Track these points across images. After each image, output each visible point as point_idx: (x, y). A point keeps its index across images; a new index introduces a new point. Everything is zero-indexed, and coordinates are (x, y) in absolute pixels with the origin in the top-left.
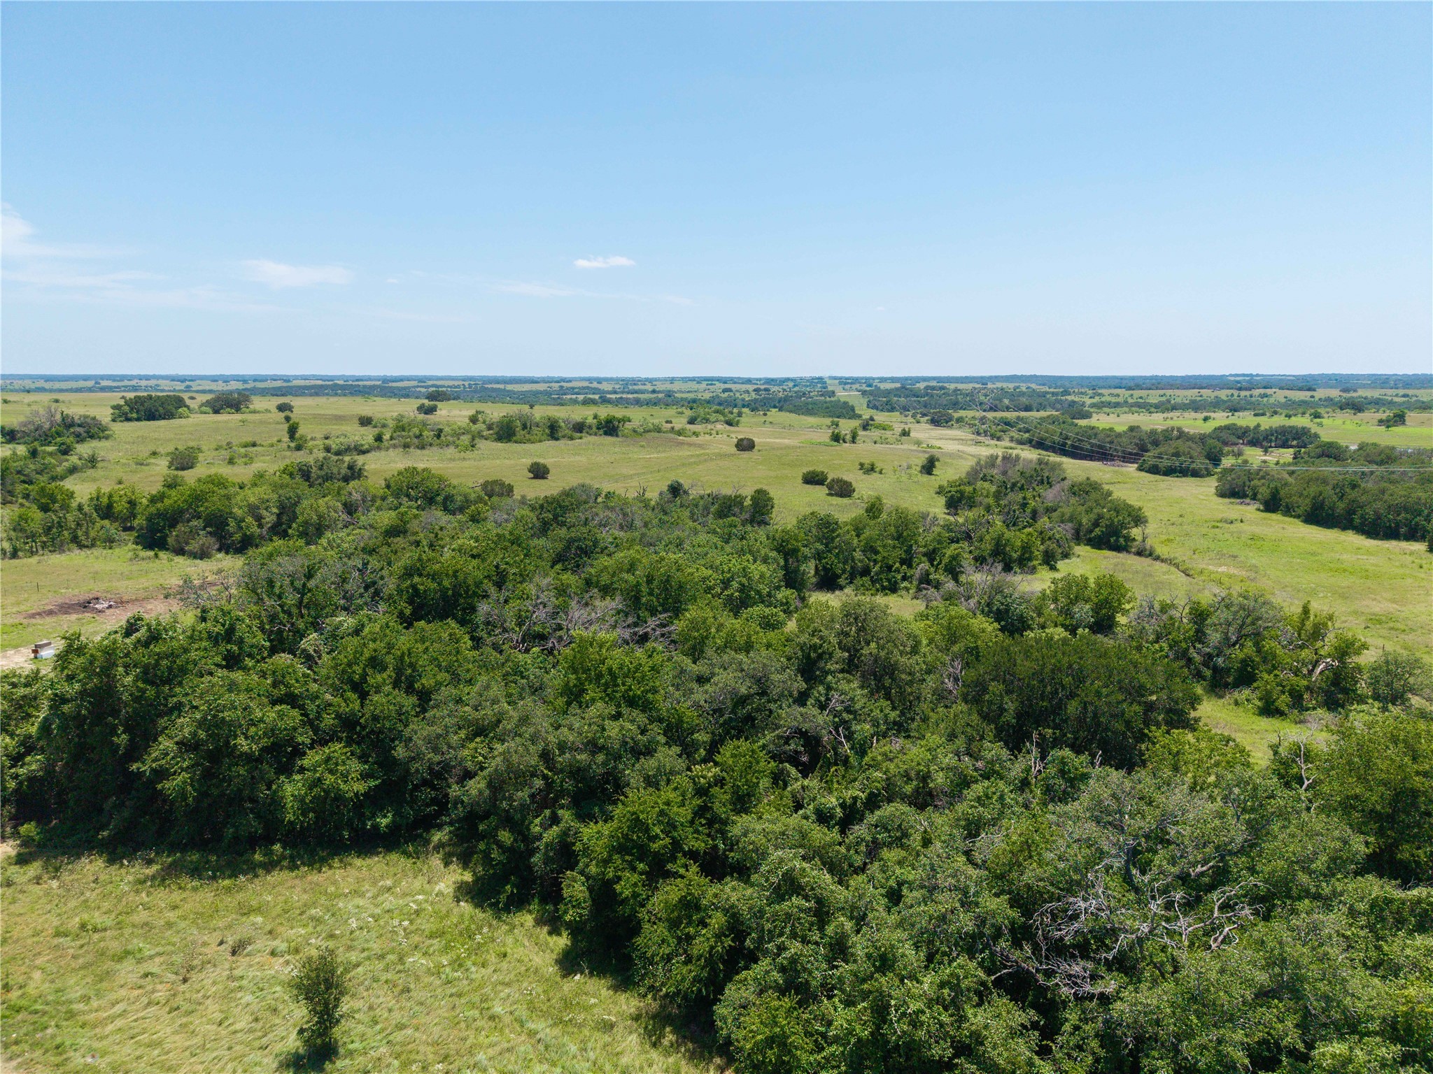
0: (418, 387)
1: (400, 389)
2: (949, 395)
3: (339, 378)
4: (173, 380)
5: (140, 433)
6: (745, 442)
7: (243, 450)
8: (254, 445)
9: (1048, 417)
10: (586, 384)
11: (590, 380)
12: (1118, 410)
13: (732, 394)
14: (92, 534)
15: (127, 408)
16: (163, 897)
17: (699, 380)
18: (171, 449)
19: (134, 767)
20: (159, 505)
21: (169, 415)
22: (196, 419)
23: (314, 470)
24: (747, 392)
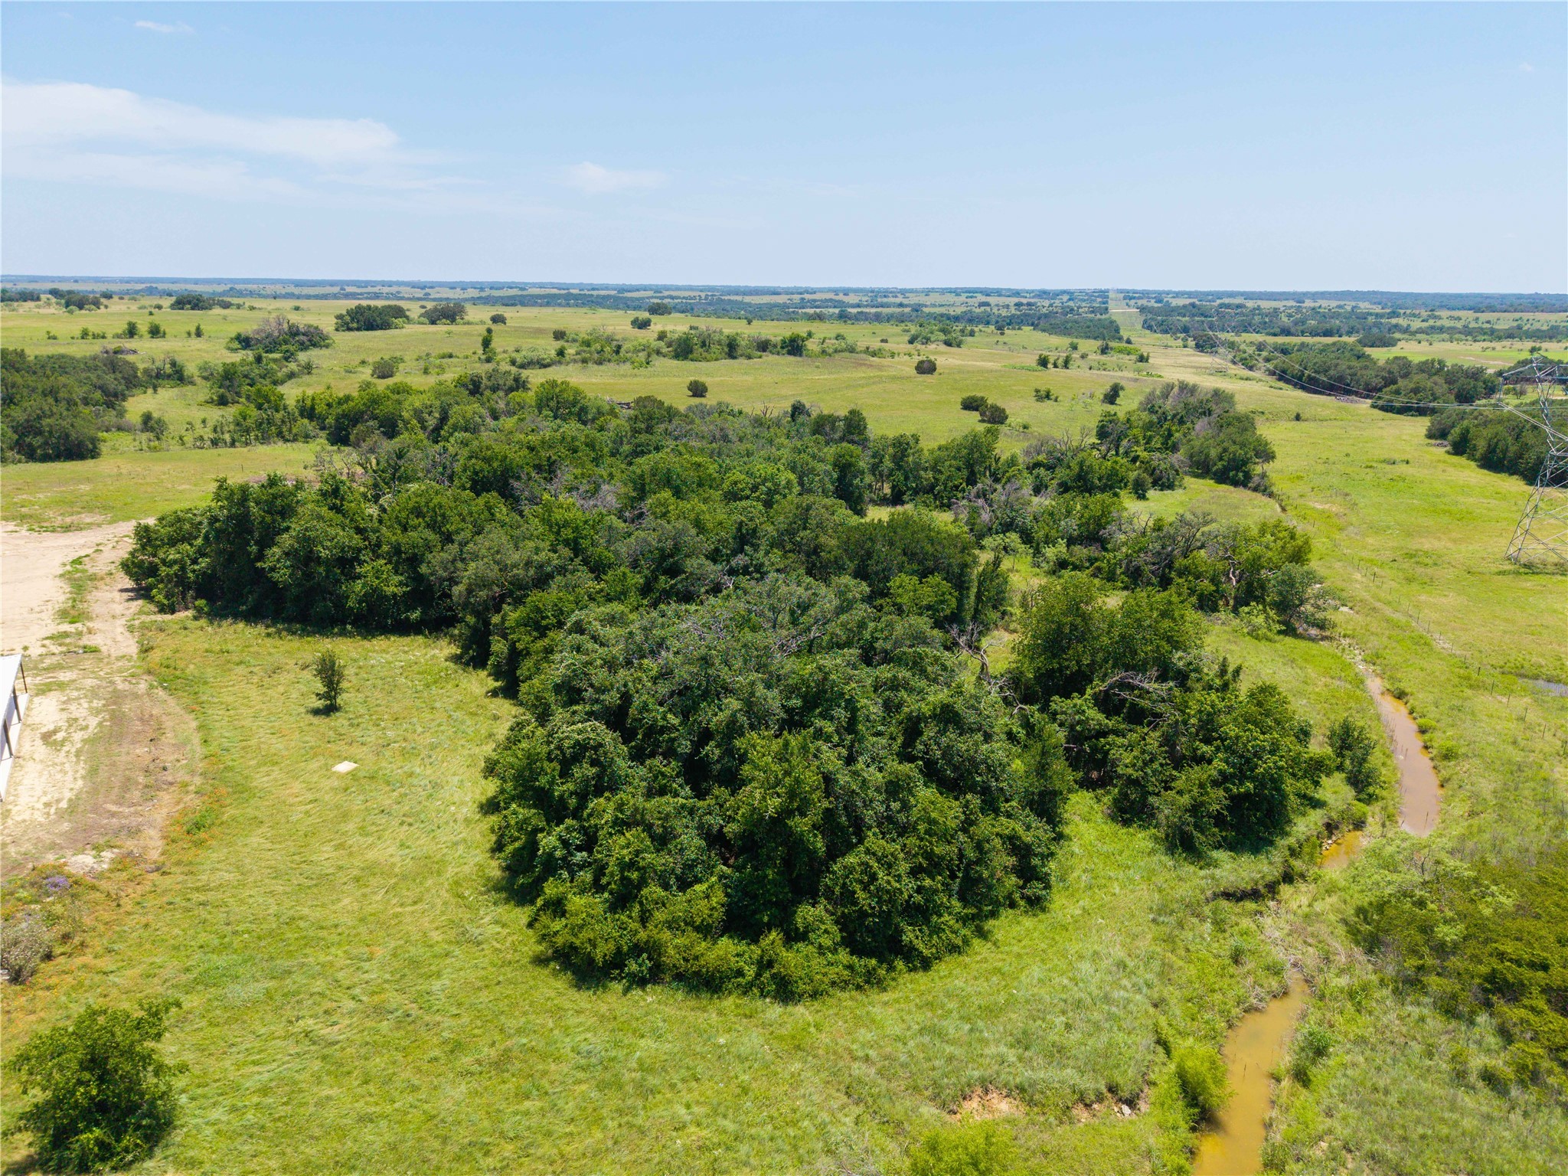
0: (653, 297)
1: (632, 299)
3: (574, 286)
5: (356, 343)
6: (925, 365)
7: (438, 362)
8: (451, 356)
9: (1334, 344)
11: (836, 291)
12: (1435, 336)
13: (988, 309)
14: (294, 431)
15: (348, 318)
16: (269, 642)
17: (956, 292)
18: (378, 359)
19: (259, 565)
20: (345, 406)
21: (385, 326)
22: (409, 329)
23: (485, 381)
24: (1007, 307)
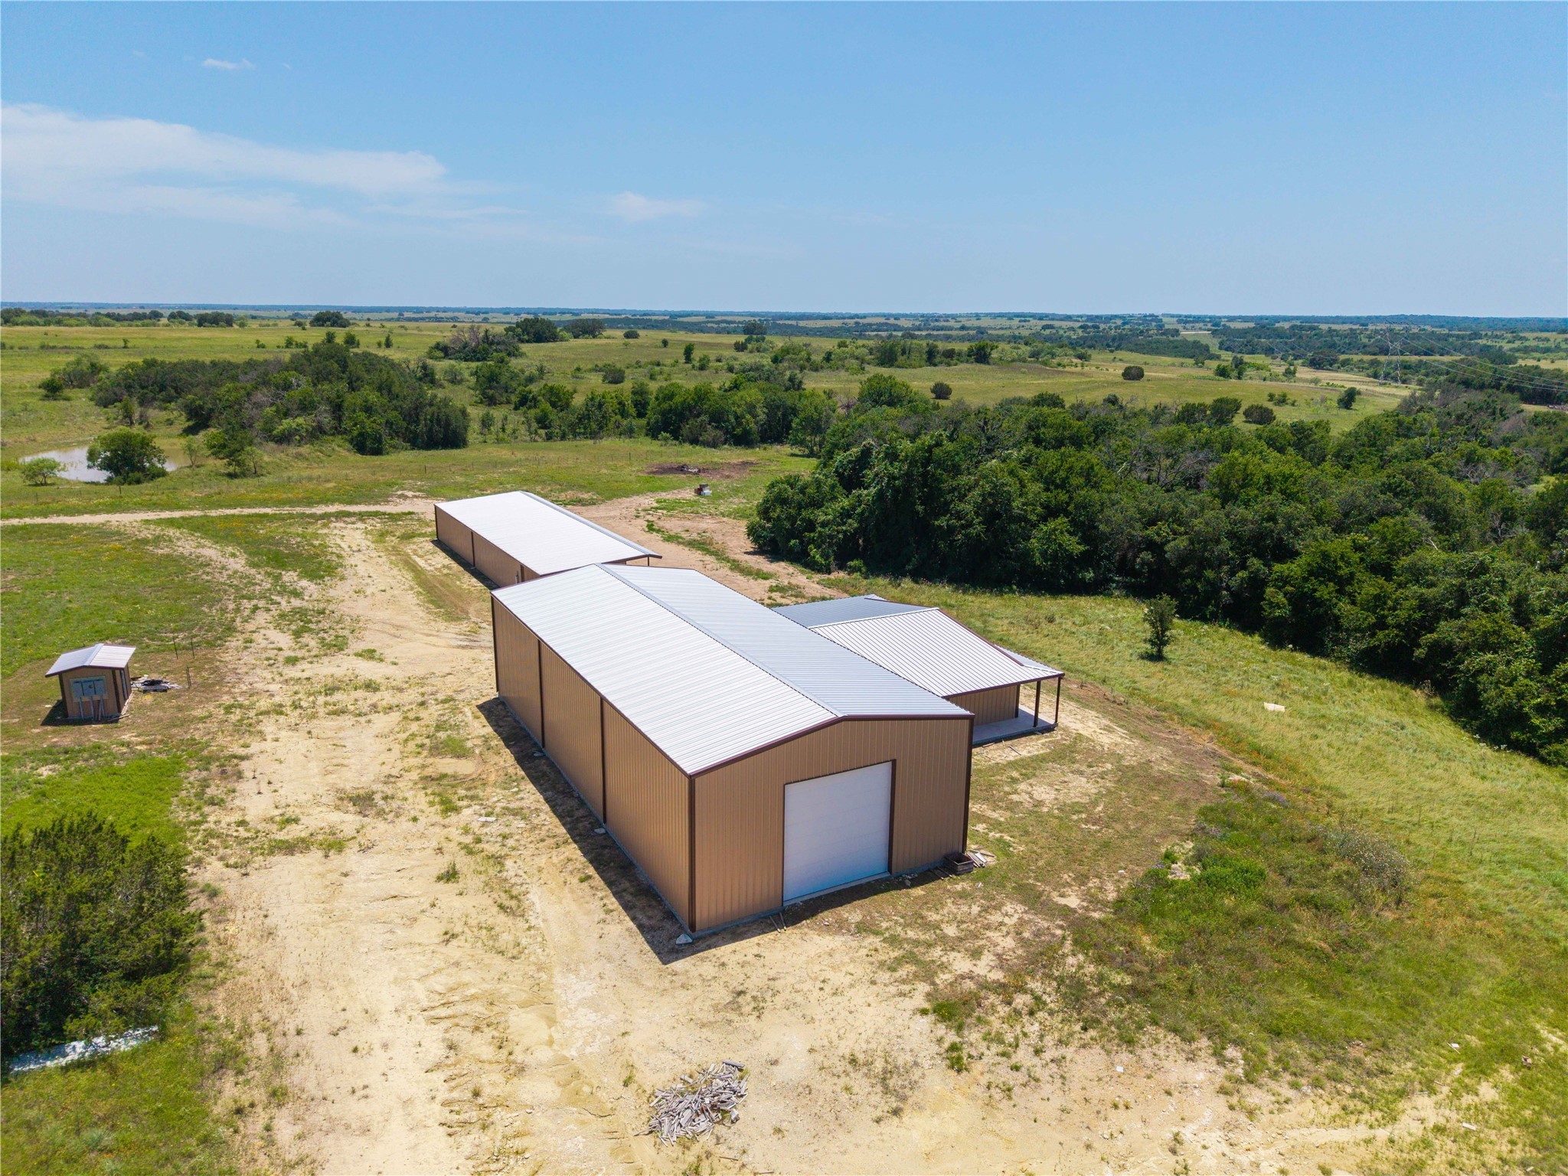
0: (708, 322)
2: (1322, 336)
4: (468, 312)
6: (1134, 372)
8: (659, 364)
9: (1458, 362)
10: (883, 320)
12: (1552, 355)
13: (1054, 331)
15: (519, 330)
17: (1010, 317)
24: (1072, 329)
